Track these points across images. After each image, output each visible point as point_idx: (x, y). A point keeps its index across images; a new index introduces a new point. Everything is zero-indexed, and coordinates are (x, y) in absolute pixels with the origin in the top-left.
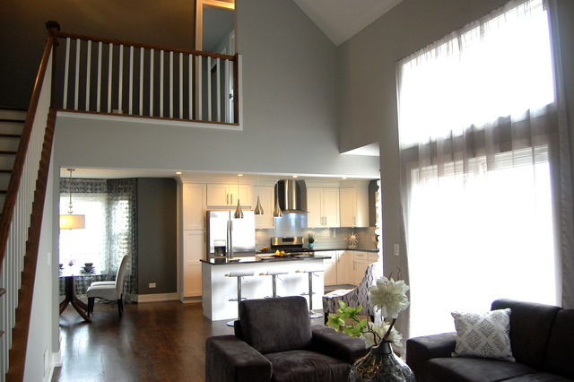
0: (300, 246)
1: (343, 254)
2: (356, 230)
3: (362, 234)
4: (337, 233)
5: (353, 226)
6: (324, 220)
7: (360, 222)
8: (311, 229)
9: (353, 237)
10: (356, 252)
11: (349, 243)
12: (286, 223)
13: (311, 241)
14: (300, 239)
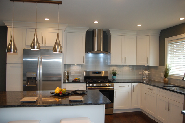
0: (106, 77)
1: (137, 86)
2: (148, 68)
3: (153, 70)
4: (136, 69)
5: (146, 65)
6: (124, 59)
7: (152, 61)
8: (114, 66)
9: (146, 72)
10: (147, 86)
11: (143, 76)
12: (96, 61)
13: (114, 74)
14: (106, 72)
